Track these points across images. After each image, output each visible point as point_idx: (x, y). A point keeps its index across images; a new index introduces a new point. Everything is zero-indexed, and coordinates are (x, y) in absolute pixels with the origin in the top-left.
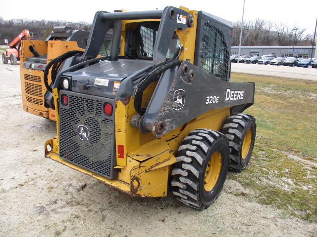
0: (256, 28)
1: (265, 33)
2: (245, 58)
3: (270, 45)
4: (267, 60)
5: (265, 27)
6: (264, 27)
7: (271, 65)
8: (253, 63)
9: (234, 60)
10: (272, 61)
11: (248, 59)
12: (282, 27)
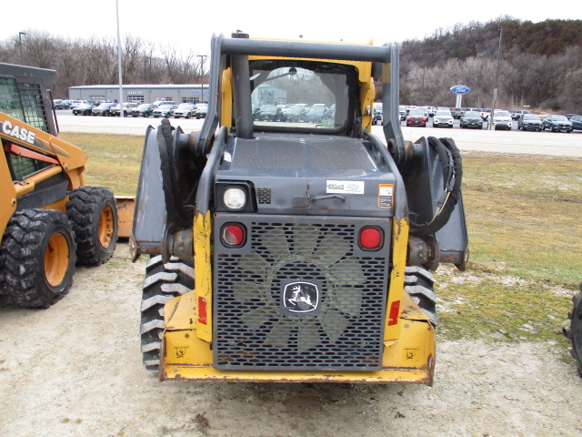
0: (128, 52)
1: (146, 62)
2: (128, 107)
3: (158, 83)
4: (168, 110)
5: (143, 50)
6: (140, 51)
7: (176, 117)
8: (144, 116)
9: (108, 111)
10: (176, 111)
11: (135, 109)
12: (171, 51)
